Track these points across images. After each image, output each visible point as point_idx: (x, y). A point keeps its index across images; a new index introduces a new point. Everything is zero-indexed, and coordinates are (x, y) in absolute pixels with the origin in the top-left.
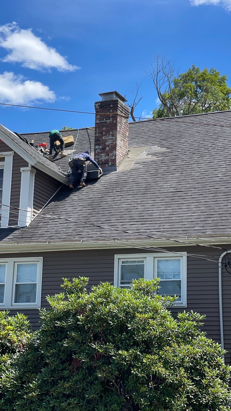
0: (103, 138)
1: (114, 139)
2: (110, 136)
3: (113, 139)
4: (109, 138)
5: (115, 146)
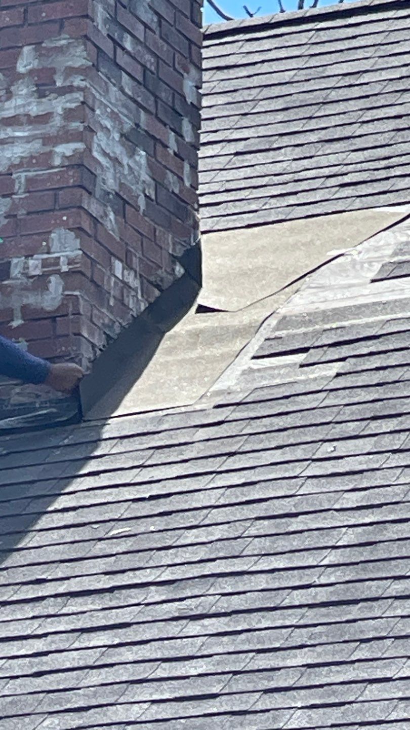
4: (8, 109)
5: (72, 181)
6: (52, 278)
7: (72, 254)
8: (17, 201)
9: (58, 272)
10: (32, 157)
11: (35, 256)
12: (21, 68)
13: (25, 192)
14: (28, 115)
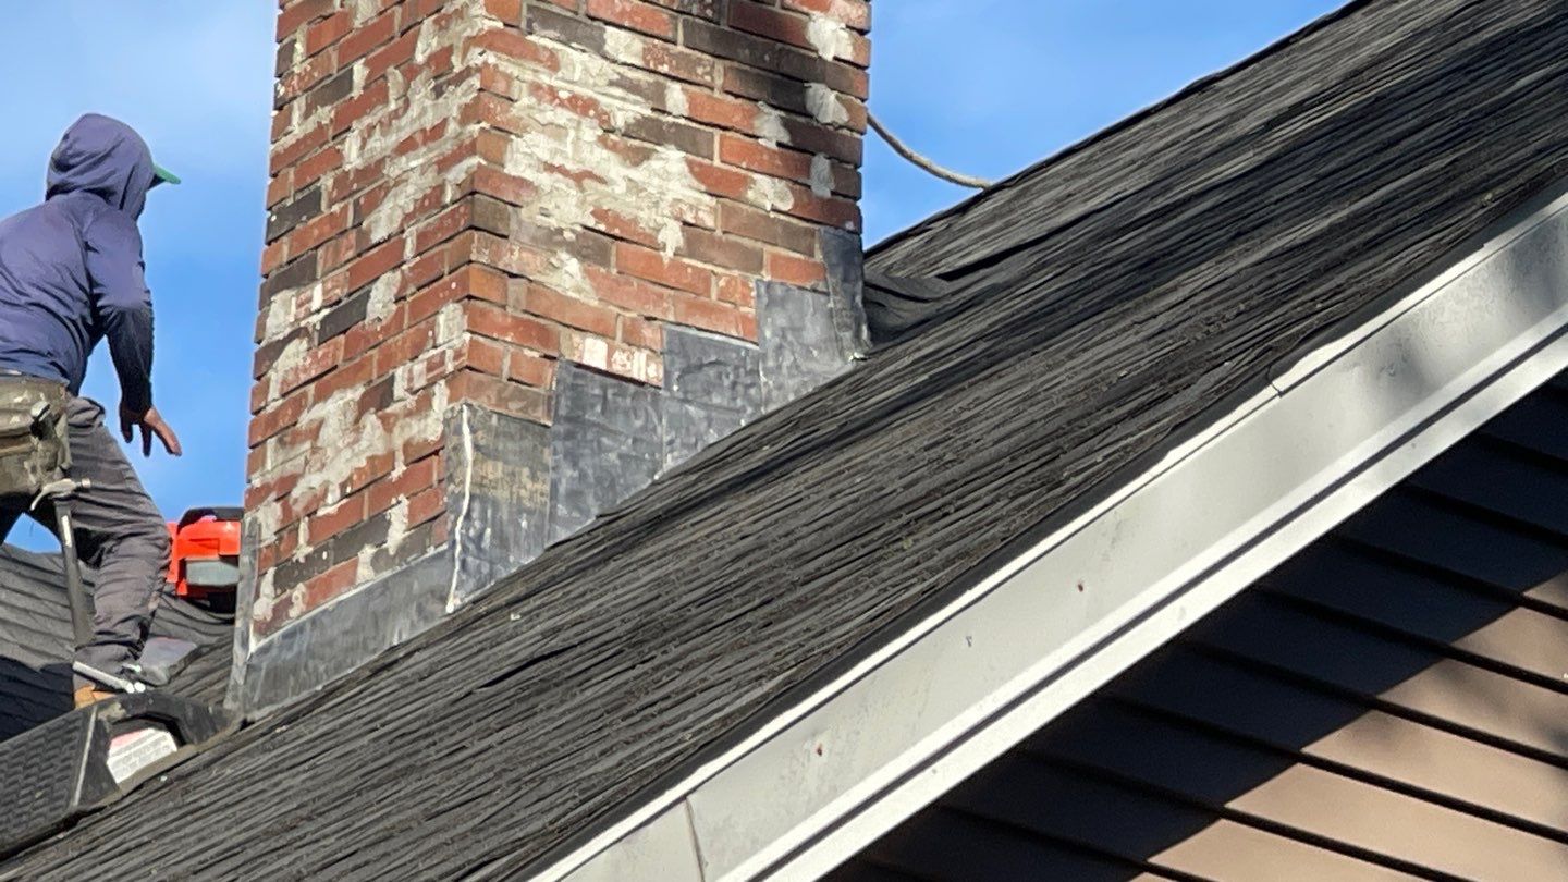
0: (353, 154)
1: (452, 127)
2: (421, 92)
3: (438, 131)
4: (405, 128)
5: (462, 222)
6: (436, 388)
7: (456, 343)
8: (407, 272)
9: (443, 376)
10: (425, 197)
11: (421, 357)
12: (420, 58)
13: (415, 257)
14: (423, 131)
